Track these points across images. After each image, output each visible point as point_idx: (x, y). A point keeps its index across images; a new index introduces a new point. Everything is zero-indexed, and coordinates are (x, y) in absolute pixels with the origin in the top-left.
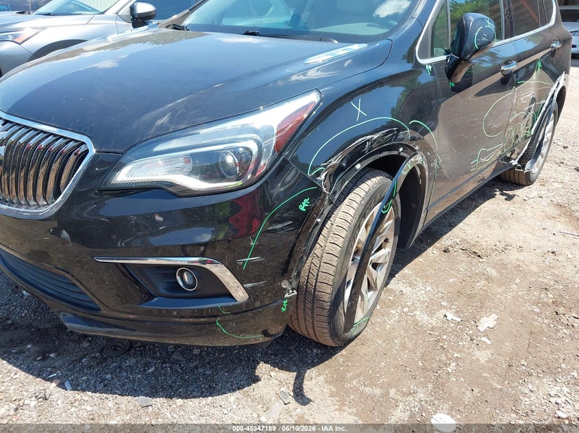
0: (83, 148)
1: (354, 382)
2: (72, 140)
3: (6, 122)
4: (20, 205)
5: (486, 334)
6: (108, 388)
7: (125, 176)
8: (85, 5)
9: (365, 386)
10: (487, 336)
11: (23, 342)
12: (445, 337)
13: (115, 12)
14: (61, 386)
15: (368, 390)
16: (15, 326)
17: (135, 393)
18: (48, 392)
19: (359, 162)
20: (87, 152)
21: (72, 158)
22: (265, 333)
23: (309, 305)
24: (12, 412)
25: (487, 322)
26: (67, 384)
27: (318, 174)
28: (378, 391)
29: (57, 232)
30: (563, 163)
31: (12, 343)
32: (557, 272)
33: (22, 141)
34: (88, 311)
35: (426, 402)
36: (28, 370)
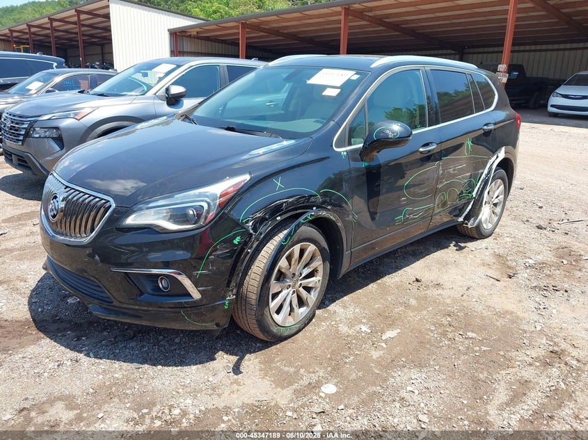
0: (108, 204)
1: (278, 364)
2: (103, 199)
3: (67, 187)
4: (71, 236)
5: (386, 342)
6: (116, 357)
7: (131, 220)
8: (140, 81)
9: (285, 366)
10: (386, 343)
11: (65, 330)
12: (354, 341)
13: (154, 92)
14: (88, 355)
15: (286, 369)
16: (61, 320)
17: (132, 361)
18: (79, 357)
19: (280, 215)
20: (110, 206)
21: (102, 209)
22: (217, 325)
23: (244, 308)
24: (56, 367)
25: (390, 334)
26: (91, 354)
27: (247, 222)
28: (292, 370)
29: (91, 256)
30: (528, 221)
31: (58, 330)
32: (464, 304)
33: (75, 199)
34: (106, 303)
35: (323, 377)
36: (67, 346)
